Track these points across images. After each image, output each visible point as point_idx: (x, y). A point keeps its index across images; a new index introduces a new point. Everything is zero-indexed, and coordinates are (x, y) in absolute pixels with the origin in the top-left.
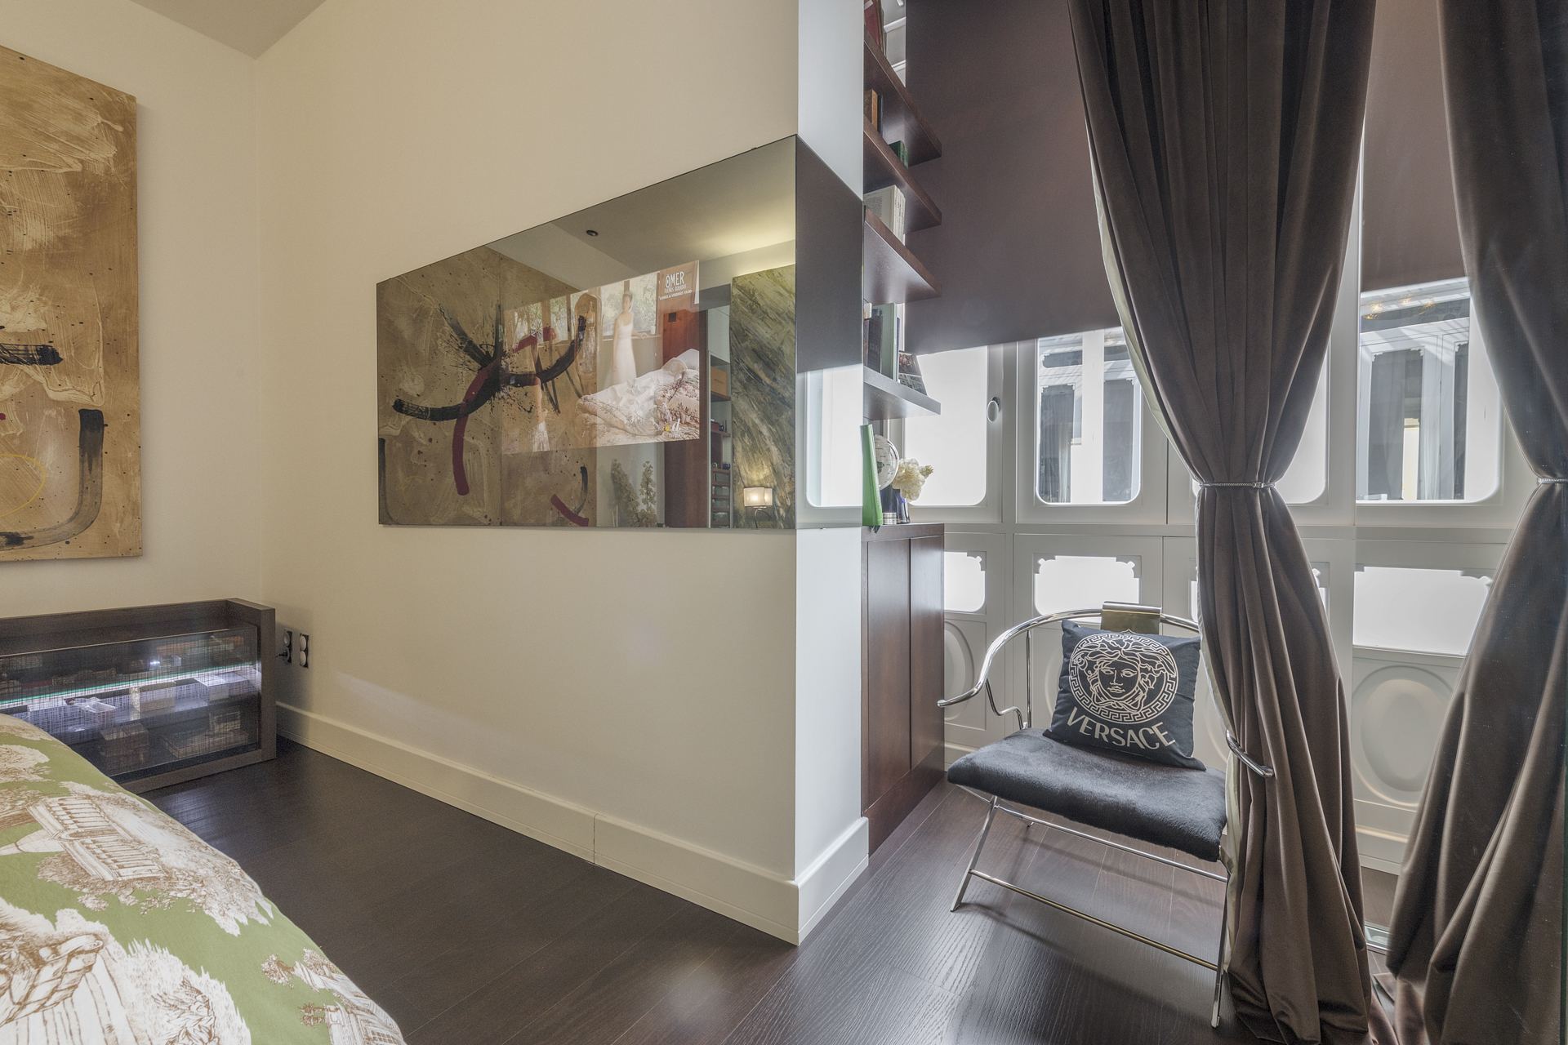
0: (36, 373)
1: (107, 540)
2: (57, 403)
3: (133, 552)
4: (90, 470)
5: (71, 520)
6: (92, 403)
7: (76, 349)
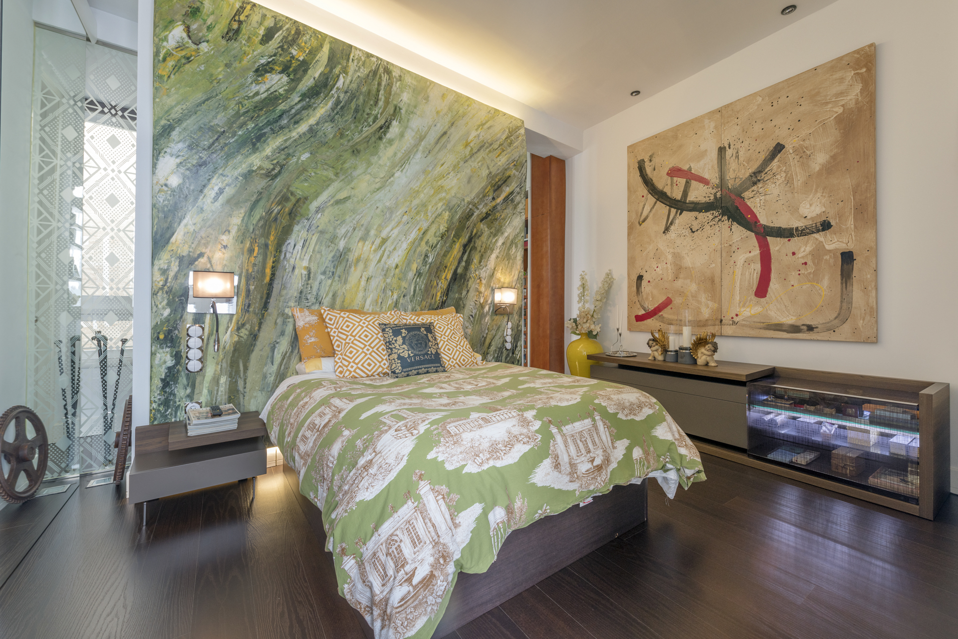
0: (819, 237)
1: (855, 331)
2: (830, 251)
3: (873, 340)
4: (846, 288)
5: (836, 318)
6: (847, 247)
7: (839, 217)
